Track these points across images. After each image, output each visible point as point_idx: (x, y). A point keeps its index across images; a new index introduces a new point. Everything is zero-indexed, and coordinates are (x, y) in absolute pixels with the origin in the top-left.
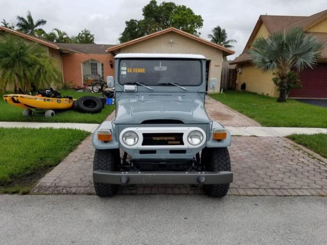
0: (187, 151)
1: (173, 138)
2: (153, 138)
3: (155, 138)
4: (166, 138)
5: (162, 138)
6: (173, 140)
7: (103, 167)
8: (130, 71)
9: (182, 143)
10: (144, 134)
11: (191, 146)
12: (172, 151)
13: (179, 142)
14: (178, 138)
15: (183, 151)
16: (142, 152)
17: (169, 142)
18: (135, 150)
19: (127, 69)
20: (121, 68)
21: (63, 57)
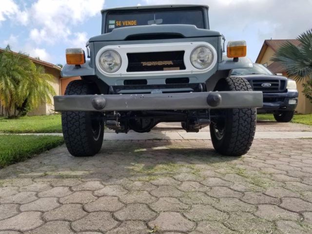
0: (190, 79)
1: (170, 63)
2: (142, 63)
3: (144, 64)
5: (154, 63)
6: (170, 66)
8: (119, 24)
9: (183, 67)
11: (196, 71)
13: (178, 68)
17: (166, 69)
18: (117, 80)
19: (116, 22)
20: (108, 22)
21: (61, 80)
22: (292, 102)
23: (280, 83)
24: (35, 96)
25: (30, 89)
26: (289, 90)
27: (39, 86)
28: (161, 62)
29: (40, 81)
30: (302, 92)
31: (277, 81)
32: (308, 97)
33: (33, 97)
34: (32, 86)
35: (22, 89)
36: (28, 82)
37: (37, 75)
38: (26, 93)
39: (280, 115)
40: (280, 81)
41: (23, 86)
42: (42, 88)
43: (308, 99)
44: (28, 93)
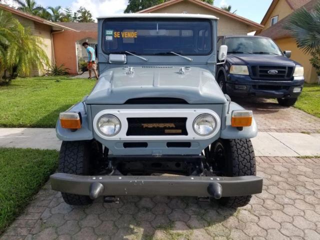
0: (192, 144)
1: (172, 125)
2: (142, 124)
3: (145, 125)
4: (161, 125)
5: (156, 125)
6: (172, 128)
7: (71, 165)
8: (117, 35)
9: (185, 133)
10: (129, 120)
11: (198, 137)
12: (170, 144)
13: (180, 131)
14: (180, 125)
15: (187, 144)
16: (127, 145)
17: (166, 131)
18: (117, 142)
19: (113, 32)
20: (105, 33)
21: (53, 34)
22: (296, 90)
23: (287, 70)
24: (25, 63)
25: (20, 54)
26: (295, 78)
27: (29, 53)
28: (163, 124)
29: (30, 47)
30: (310, 60)
31: (284, 67)
32: (314, 65)
33: (23, 64)
34: (22, 51)
35: (11, 56)
36: (16, 47)
37: (27, 39)
38: (16, 60)
39: (283, 98)
40: (287, 68)
41: (12, 53)
42: (32, 53)
43: (315, 68)
44: (18, 60)
